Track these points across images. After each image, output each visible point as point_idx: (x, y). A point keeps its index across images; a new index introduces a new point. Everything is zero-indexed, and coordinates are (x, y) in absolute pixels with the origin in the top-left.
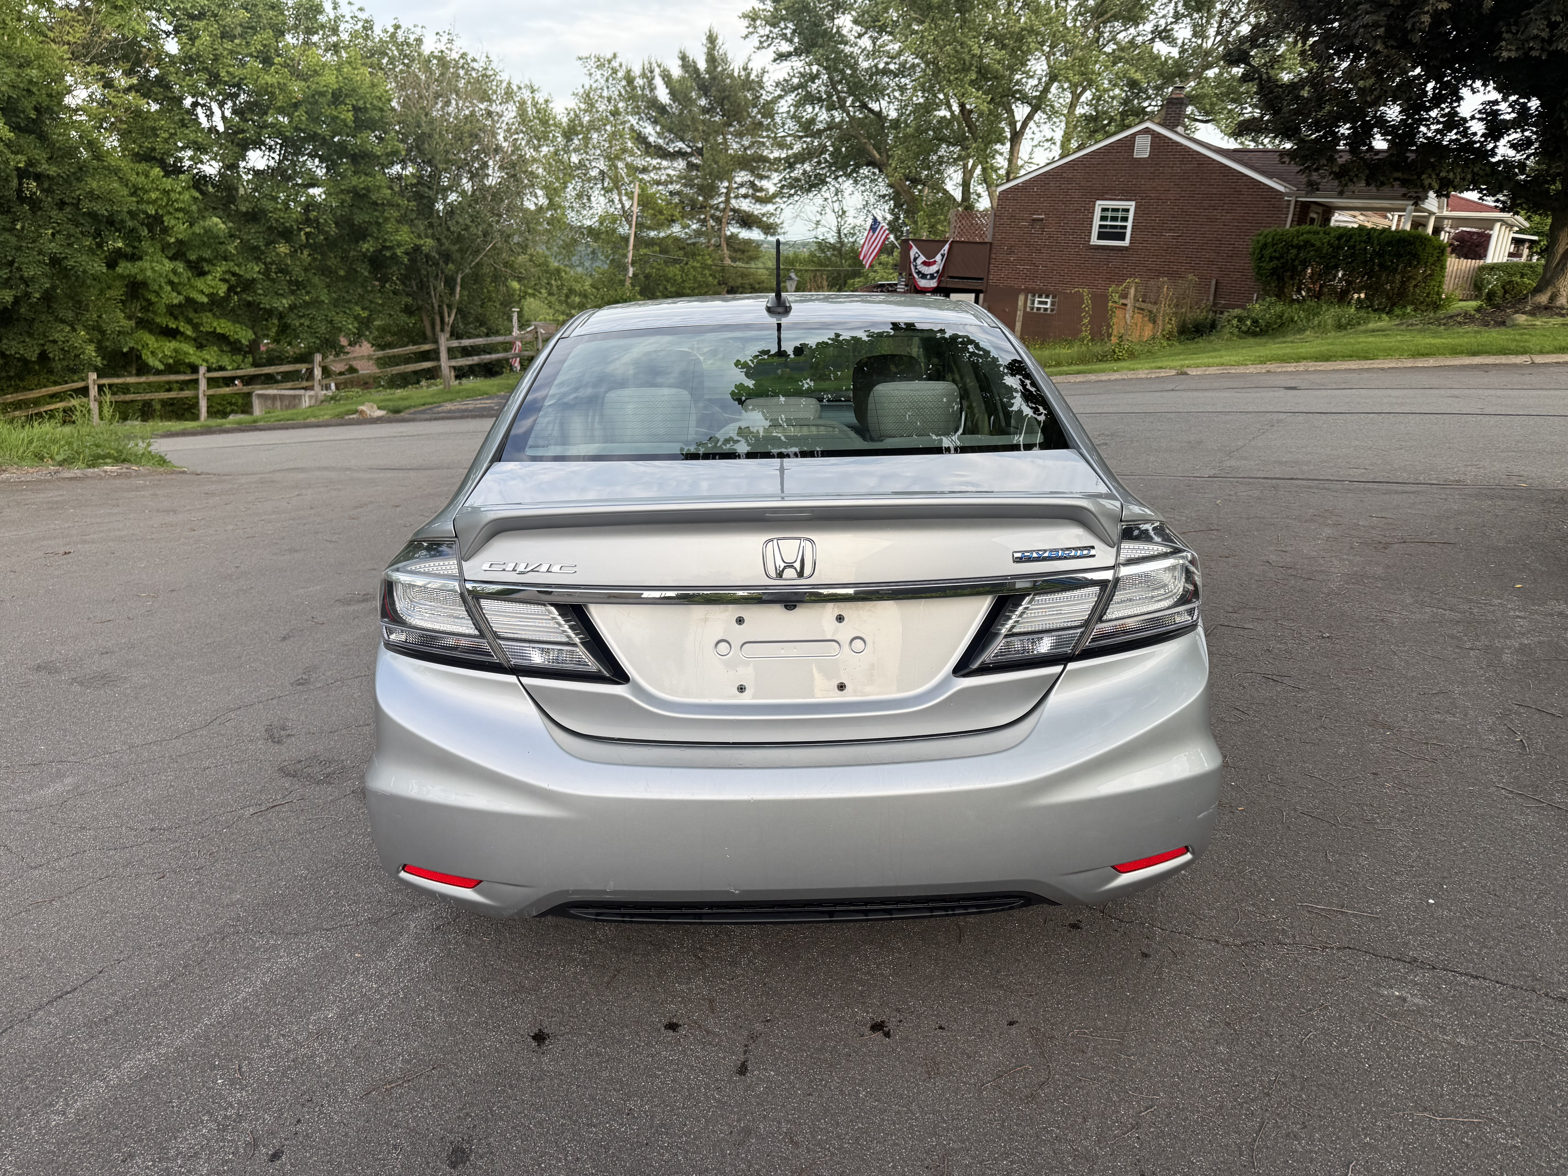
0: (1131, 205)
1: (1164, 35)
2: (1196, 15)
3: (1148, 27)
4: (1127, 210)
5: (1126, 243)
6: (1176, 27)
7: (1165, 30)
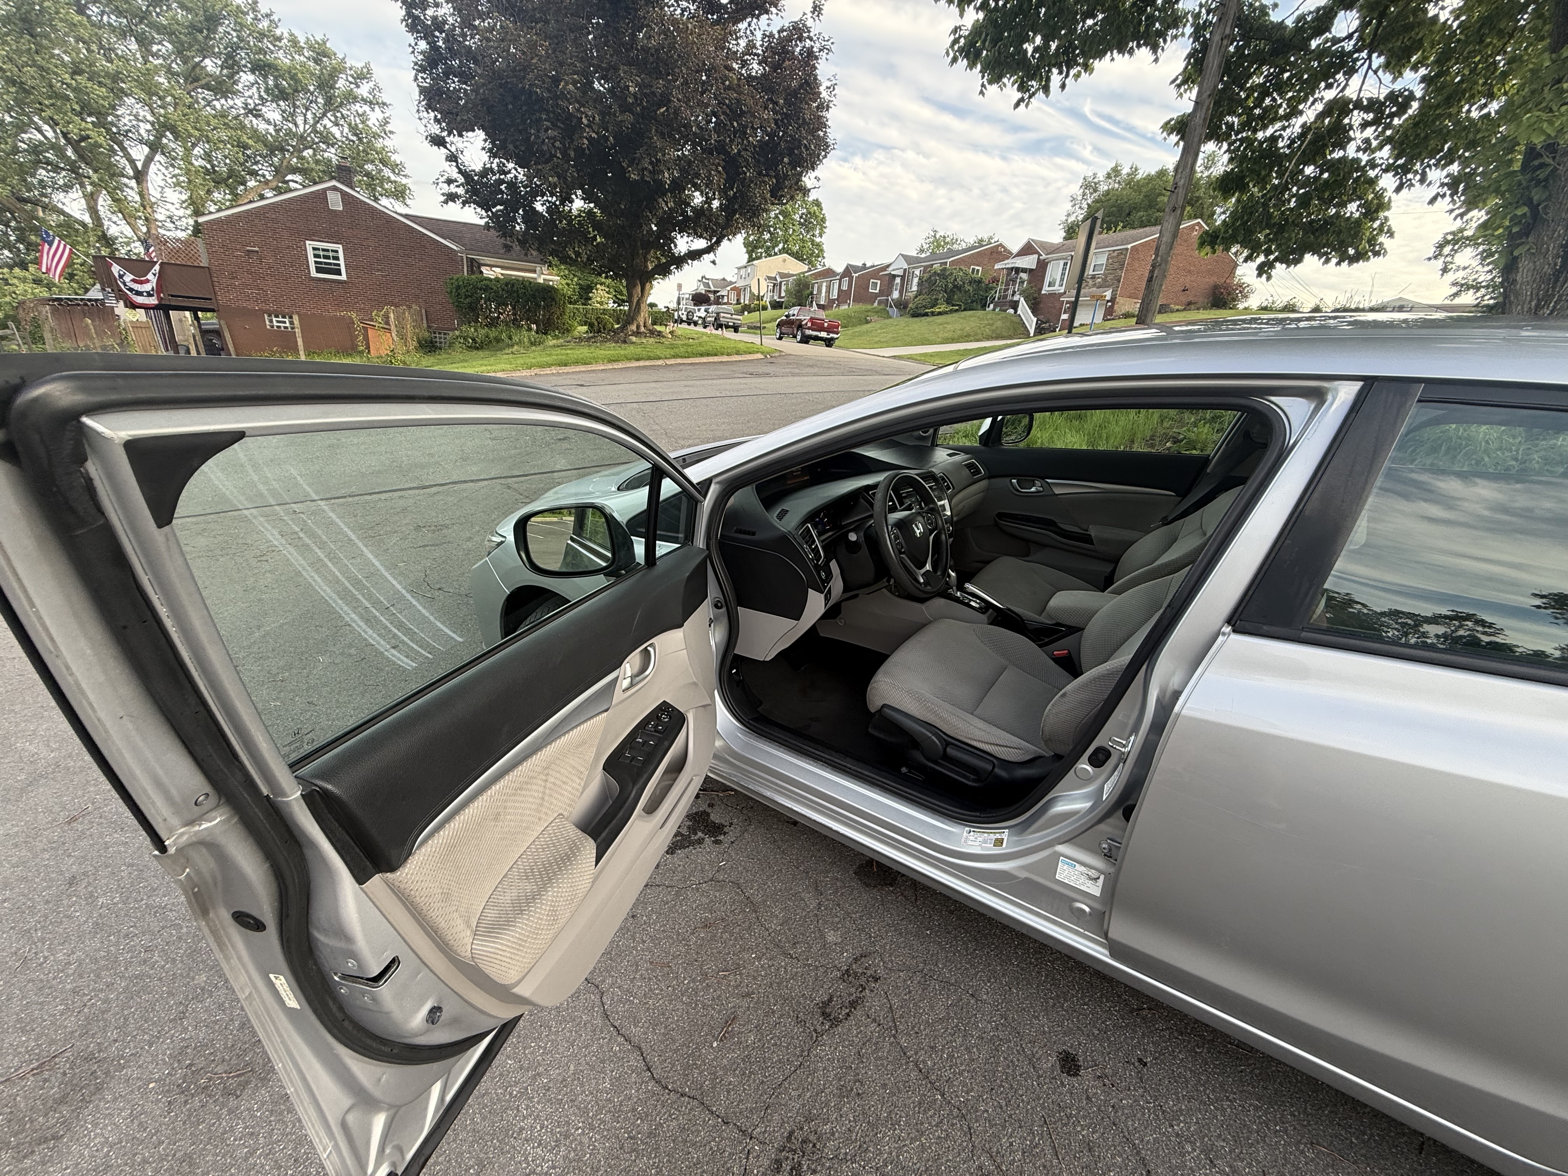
0: (339, 248)
1: (255, 112)
2: (281, 103)
3: (239, 102)
4: (337, 252)
5: (344, 277)
6: (264, 109)
7: (254, 109)
